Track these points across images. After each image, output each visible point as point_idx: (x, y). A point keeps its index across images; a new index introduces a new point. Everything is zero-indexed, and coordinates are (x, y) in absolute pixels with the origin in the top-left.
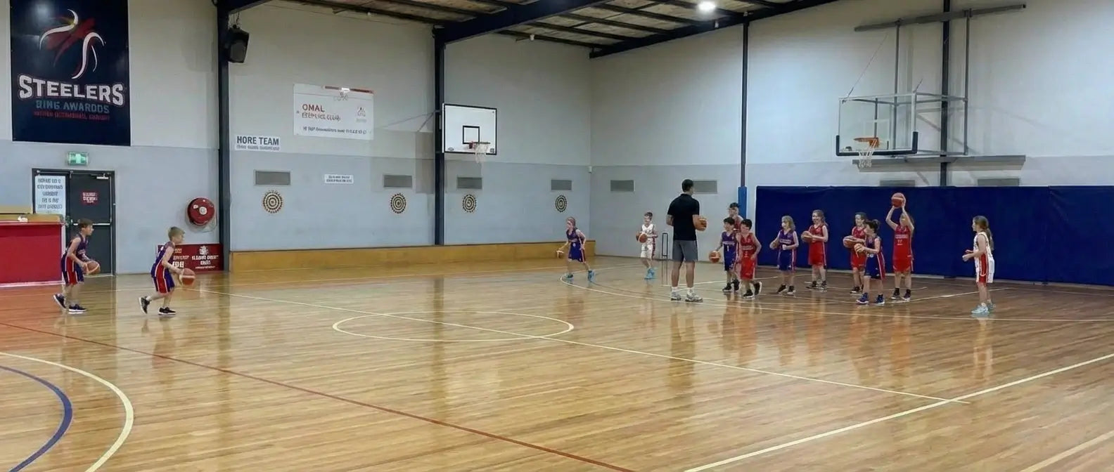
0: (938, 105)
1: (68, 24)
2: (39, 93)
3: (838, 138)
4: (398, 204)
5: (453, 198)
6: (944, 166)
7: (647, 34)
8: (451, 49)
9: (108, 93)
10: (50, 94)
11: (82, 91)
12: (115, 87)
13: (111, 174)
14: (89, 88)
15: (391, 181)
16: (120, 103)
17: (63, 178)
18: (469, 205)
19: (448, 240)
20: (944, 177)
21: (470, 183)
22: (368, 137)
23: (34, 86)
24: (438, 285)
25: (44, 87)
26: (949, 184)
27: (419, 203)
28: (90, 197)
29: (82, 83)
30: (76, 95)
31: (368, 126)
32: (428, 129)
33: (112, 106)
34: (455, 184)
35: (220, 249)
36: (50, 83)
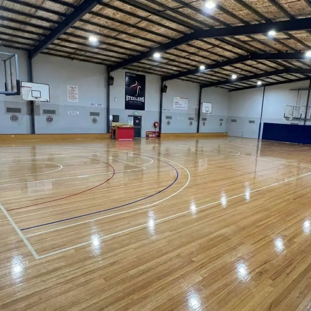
0: (305, 108)
1: (135, 84)
2: (130, 99)
3: (285, 114)
4: (191, 124)
5: (201, 122)
6: (305, 121)
7: (242, 87)
8: (203, 90)
9: (141, 99)
10: (131, 99)
11: (137, 99)
12: (143, 98)
13: (141, 117)
14: (138, 98)
15: (190, 119)
16: (143, 101)
17: (133, 117)
18: (204, 124)
19: (200, 132)
20: (305, 123)
21: (205, 119)
22: (187, 109)
23: (129, 98)
24: (197, 142)
25: (130, 98)
26: (306, 125)
27: (195, 123)
28: (137, 121)
29: (137, 97)
30: (136, 100)
31: (186, 106)
32: (197, 107)
33: (142, 102)
34: (202, 119)
35: (159, 133)
36: (132, 97)
